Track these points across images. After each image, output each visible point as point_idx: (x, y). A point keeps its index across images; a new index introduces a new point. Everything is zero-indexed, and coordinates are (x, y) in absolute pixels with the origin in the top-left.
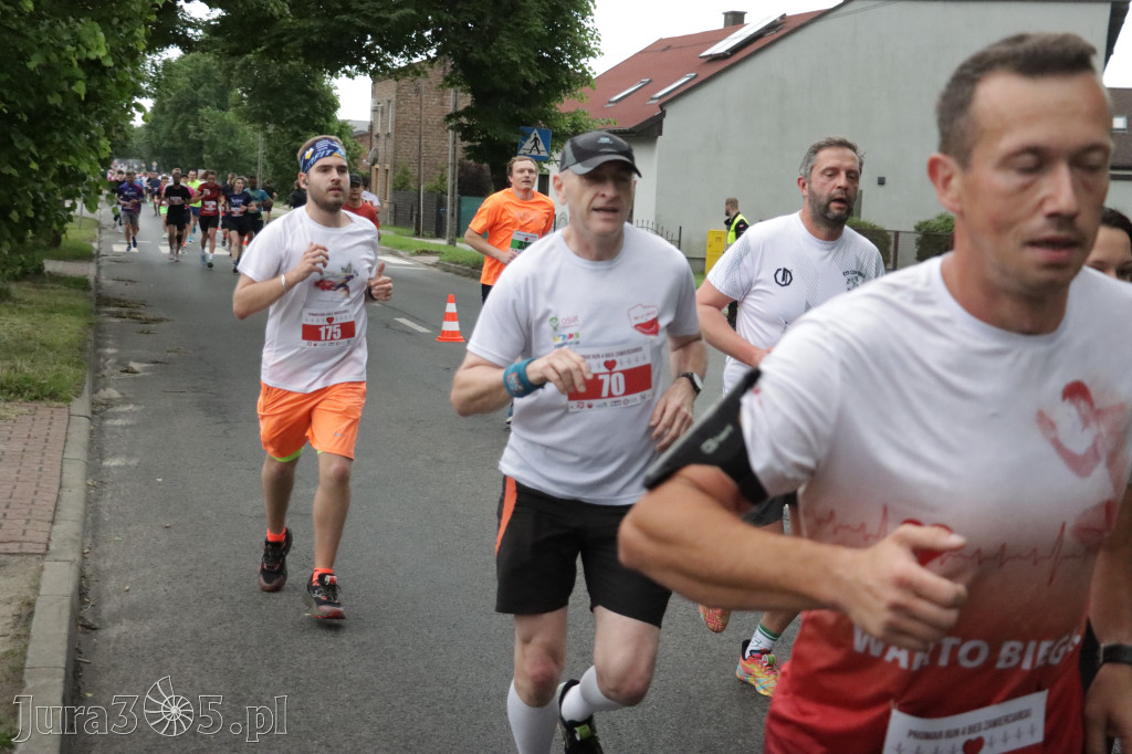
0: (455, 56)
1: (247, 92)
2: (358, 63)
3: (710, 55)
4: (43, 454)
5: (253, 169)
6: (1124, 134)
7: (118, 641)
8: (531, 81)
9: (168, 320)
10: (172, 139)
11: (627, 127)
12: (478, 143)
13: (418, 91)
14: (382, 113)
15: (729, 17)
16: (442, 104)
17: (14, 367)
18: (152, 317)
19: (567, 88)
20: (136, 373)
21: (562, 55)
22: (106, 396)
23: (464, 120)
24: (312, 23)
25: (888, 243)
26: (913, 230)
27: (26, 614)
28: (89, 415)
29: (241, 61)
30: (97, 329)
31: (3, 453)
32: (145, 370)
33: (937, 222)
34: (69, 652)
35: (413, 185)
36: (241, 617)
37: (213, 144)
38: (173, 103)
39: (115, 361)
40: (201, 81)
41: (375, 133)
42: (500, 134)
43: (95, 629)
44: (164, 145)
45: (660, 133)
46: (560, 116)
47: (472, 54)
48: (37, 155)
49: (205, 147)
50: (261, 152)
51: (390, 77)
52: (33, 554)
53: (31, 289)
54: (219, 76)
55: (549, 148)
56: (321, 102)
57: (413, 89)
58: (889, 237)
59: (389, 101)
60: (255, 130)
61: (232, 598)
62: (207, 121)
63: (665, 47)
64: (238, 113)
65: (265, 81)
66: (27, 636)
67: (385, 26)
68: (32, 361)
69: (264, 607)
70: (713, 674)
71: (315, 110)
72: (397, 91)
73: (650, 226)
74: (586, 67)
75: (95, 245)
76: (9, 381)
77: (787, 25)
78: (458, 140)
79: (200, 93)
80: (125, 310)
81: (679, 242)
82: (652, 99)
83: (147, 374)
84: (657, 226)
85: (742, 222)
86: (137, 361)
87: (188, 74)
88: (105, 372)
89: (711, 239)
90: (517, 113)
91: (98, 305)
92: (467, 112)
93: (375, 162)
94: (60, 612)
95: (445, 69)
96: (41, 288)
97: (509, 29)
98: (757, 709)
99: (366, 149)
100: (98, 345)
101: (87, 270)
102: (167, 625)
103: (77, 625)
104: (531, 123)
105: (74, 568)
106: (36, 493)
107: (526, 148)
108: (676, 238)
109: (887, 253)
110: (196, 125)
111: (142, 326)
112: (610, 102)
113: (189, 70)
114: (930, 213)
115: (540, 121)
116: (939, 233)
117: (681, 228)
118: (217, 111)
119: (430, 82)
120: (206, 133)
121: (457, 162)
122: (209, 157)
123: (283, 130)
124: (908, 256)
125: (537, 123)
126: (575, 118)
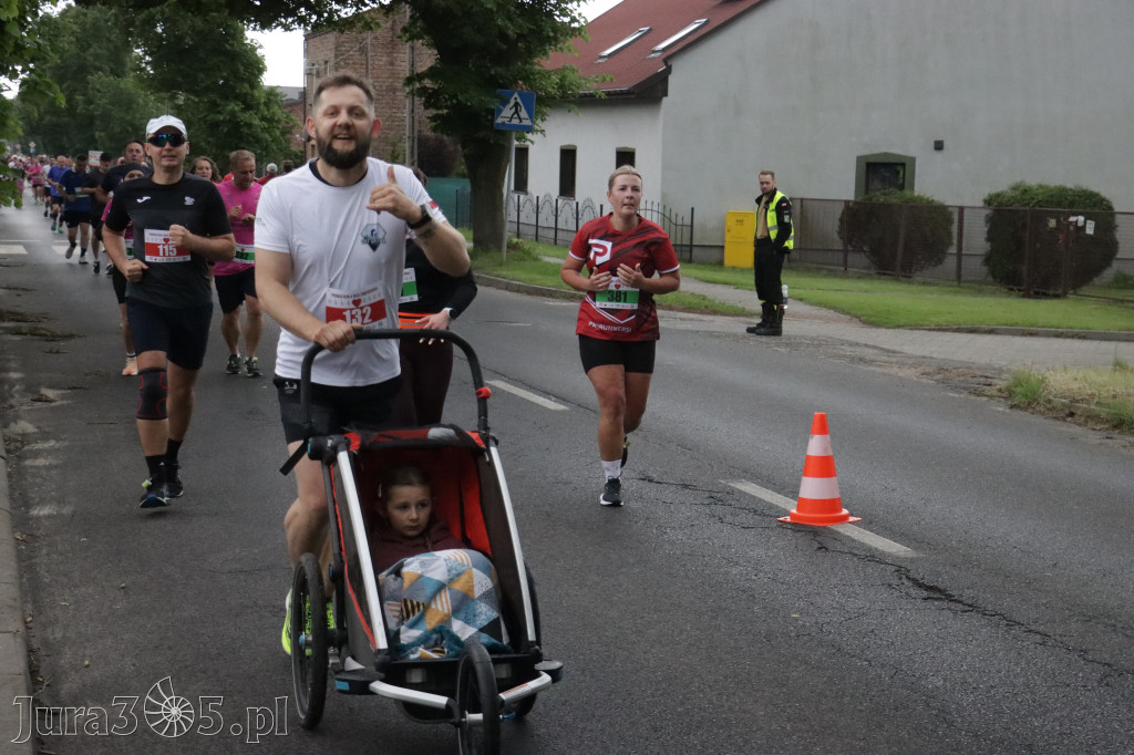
1: (150, 55)
8: (512, 31)
9: (79, 337)
10: (55, 114)
11: (625, 87)
12: (445, 111)
14: (317, 76)
16: (392, 64)
18: (59, 332)
20: (48, 401)
22: (21, 432)
23: (427, 83)
25: (950, 222)
26: (982, 204)
28: (5, 455)
32: (63, 397)
33: (1011, 193)
34: (33, 744)
38: (58, 67)
39: (23, 387)
42: (475, 98)
45: (666, 95)
46: (544, 75)
54: (115, 35)
55: (533, 114)
56: (243, 65)
57: (356, 44)
58: (951, 213)
59: (326, 62)
60: (162, 101)
64: (140, 79)
65: (173, 40)
71: (235, 73)
72: (337, 47)
73: (655, 208)
74: (576, 15)
78: (419, 108)
79: (89, 55)
80: (25, 326)
81: (692, 226)
82: (654, 51)
83: (65, 402)
85: (783, 200)
86: (51, 387)
87: (73, 33)
88: (13, 402)
89: (731, 222)
92: (432, 73)
104: (509, 84)
105: (18, 640)
107: (505, 115)
108: (689, 223)
109: (950, 234)
110: (84, 95)
111: (49, 345)
112: (601, 57)
113: (75, 28)
114: (1002, 182)
115: (520, 82)
116: (1013, 208)
117: (693, 209)
118: (112, 78)
119: (376, 38)
120: (98, 105)
121: (416, 134)
122: (102, 134)
123: (196, 100)
124: (976, 237)
125: (517, 85)
126: (563, 76)
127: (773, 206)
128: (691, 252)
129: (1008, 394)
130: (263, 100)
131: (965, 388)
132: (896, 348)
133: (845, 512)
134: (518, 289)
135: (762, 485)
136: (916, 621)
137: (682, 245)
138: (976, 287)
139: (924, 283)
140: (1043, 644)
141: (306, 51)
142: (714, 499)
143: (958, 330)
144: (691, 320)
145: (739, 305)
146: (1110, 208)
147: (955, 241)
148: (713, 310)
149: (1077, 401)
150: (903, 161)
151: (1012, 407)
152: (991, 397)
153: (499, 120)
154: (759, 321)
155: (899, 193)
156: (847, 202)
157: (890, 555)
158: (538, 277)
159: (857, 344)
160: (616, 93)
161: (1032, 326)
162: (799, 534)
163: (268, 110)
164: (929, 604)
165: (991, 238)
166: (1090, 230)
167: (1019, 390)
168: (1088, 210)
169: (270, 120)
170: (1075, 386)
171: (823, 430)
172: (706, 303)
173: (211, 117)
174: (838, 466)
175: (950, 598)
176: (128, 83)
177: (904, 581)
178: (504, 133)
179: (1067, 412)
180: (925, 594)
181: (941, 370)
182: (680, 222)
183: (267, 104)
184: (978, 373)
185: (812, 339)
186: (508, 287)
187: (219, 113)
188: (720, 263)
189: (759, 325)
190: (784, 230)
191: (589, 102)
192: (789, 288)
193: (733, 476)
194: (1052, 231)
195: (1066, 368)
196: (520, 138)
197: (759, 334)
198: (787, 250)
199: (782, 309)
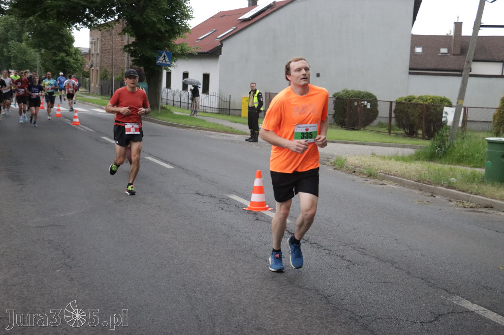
0: (127, 18)
1: (31, 34)
2: (83, 22)
3: (242, 19)
5: (35, 69)
6: (421, 55)
8: (162, 30)
11: (206, 51)
12: (138, 58)
13: (111, 34)
14: (95, 44)
15: (251, 2)
16: (122, 40)
19: (178, 33)
21: (174, 19)
23: (132, 48)
24: (60, 3)
26: (332, 96)
29: (28, 20)
33: (342, 93)
35: (109, 77)
36: (27, 273)
37: (16, 58)
40: (9, 29)
41: (91, 53)
42: (149, 53)
45: (221, 54)
46: (175, 46)
47: (135, 18)
49: (12, 59)
50: (38, 62)
51: (97, 28)
54: (18, 26)
55: (171, 60)
56: (66, 39)
57: (109, 33)
59: (98, 39)
60: (36, 51)
61: (23, 264)
62: (13, 47)
63: (222, 15)
64: (27, 44)
65: (39, 29)
67: (95, 5)
69: (38, 268)
70: (242, 293)
71: (63, 42)
72: (102, 34)
73: (217, 95)
74: (187, 24)
77: (276, 6)
78: (130, 57)
79: (9, 34)
81: (230, 102)
82: (217, 38)
84: (220, 95)
85: (259, 93)
87: (3, 26)
89: (243, 102)
90: (156, 44)
92: (134, 44)
93: (92, 66)
95: (123, 24)
97: (152, 7)
98: (261, 308)
99: (88, 60)
104: (162, 49)
107: (160, 60)
108: (228, 100)
110: (7, 49)
112: (198, 40)
114: (339, 89)
116: (343, 97)
117: (230, 96)
118: (18, 43)
119: (117, 31)
120: (12, 53)
121: (129, 66)
122: (14, 63)
123: (48, 52)
125: (165, 49)
126: (182, 47)
127: (256, 95)
128: (229, 111)
129: (334, 164)
130: (74, 52)
133: (267, 206)
134: (164, 124)
135: (239, 196)
137: (226, 109)
140: (329, 254)
141: (91, 35)
142: (222, 201)
144: (226, 136)
145: (244, 131)
146: (376, 99)
148: (235, 133)
149: (357, 167)
151: (335, 169)
152: (328, 165)
153: (158, 62)
154: (250, 137)
158: (171, 119)
160: (203, 53)
161: (347, 140)
162: (249, 214)
163: (75, 56)
165: (334, 109)
166: (369, 107)
167: (337, 163)
168: (368, 99)
169: (76, 60)
170: (356, 162)
171: (260, 177)
172: (232, 130)
173: (54, 58)
174: (265, 190)
178: (160, 67)
179: (353, 171)
182: (225, 100)
183: (75, 54)
184: (325, 157)
186: (160, 123)
187: (57, 56)
188: (240, 116)
190: (260, 103)
191: (191, 56)
193: (230, 193)
194: (356, 106)
195: (355, 156)
196: (166, 69)
197: (249, 141)
198: (261, 111)
199: (258, 133)
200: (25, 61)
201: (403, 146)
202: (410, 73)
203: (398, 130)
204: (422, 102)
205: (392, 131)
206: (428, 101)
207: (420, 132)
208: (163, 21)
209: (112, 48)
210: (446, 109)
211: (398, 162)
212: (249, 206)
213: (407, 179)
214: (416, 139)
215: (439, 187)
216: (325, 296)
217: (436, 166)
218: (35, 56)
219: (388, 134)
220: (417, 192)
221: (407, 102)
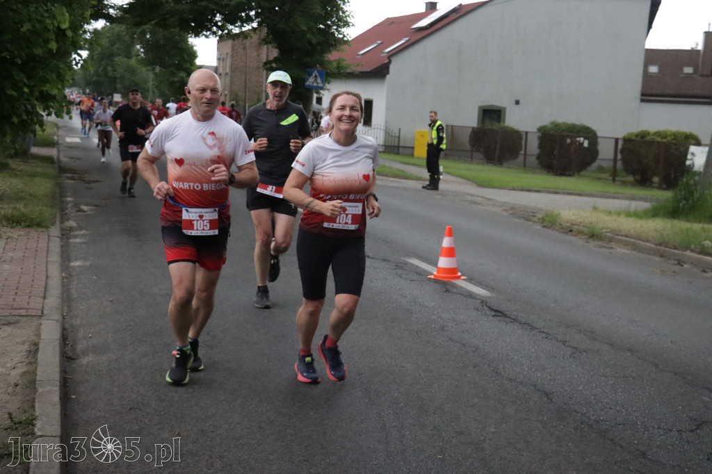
0: (268, 27)
1: (143, 49)
2: (211, 31)
3: (418, 27)
4: (35, 259)
6: (657, 76)
7: (87, 366)
8: (314, 41)
9: (101, 181)
10: (98, 76)
11: (369, 70)
13: (244, 48)
14: (223, 61)
15: (429, 5)
16: (258, 55)
17: (15, 208)
18: (92, 179)
19: (335, 46)
20: (85, 212)
21: (329, 27)
22: (69, 226)
23: (274, 65)
25: (522, 139)
26: (536, 130)
27: (34, 350)
28: (60, 236)
29: (139, 30)
30: (60, 186)
31: (12, 258)
32: (91, 210)
33: (549, 126)
34: (60, 372)
35: (241, 103)
37: (122, 78)
38: (99, 54)
39: (72, 205)
40: (116, 41)
43: (74, 359)
44: (94, 78)
45: (388, 73)
46: (331, 61)
47: (279, 26)
48: (28, 84)
49: (118, 81)
50: (151, 83)
51: (227, 40)
52: (35, 316)
53: (21, 163)
54: (127, 38)
55: (324, 82)
56: (187, 54)
57: (242, 46)
58: (522, 135)
59: (227, 54)
60: (148, 70)
63: (390, 23)
64: (138, 60)
65: (154, 41)
66: (36, 362)
68: (25, 204)
71: (183, 58)
72: (232, 48)
73: (382, 128)
74: (345, 34)
75: (55, 138)
76: (13, 216)
77: (462, 10)
79: (115, 48)
80: (76, 176)
81: (399, 137)
82: (383, 53)
83: (92, 212)
84: (386, 128)
85: (440, 125)
86: (87, 205)
87: (108, 37)
88: (67, 212)
89: (418, 136)
90: (305, 60)
91: (60, 172)
92: (276, 60)
94: (54, 349)
95: (260, 35)
96: (26, 162)
97: (301, 11)
100: (62, 195)
101: (53, 152)
102: (115, 358)
103: (63, 356)
104: (312, 67)
105: (59, 324)
106: (33, 280)
107: (310, 81)
108: (397, 135)
109: (521, 145)
110: (112, 66)
111: (87, 185)
112: (358, 55)
113: (109, 35)
114: (546, 121)
115: (318, 66)
116: (551, 132)
117: (400, 129)
118: (125, 59)
119: (251, 43)
120: (119, 72)
122: (120, 86)
123: (165, 70)
124: (533, 146)
125: (316, 67)
126: (339, 64)
127: (435, 128)
128: (398, 149)
129: (542, 221)
131: (523, 218)
132: (492, 198)
133: (459, 274)
135: (422, 261)
136: (489, 326)
137: (394, 146)
138: (532, 170)
139: (509, 168)
140: (547, 338)
141: (218, 49)
142: (400, 266)
143: (522, 190)
144: (396, 182)
145: (420, 175)
146: (596, 134)
147: (523, 148)
148: (407, 178)
149: (574, 225)
150: (499, 109)
151: (544, 227)
152: (535, 222)
153: (307, 83)
154: (428, 183)
155: (497, 124)
156: (473, 128)
157: (479, 295)
159: (474, 195)
160: (364, 72)
161: (557, 189)
162: (436, 284)
164: (494, 318)
165: (541, 146)
166: (586, 144)
167: (547, 219)
168: (585, 135)
170: (573, 218)
171: (450, 234)
172: (404, 174)
173: (171, 79)
174: (457, 252)
175: (505, 316)
176: (133, 62)
177: (485, 307)
178: (309, 90)
179: (569, 230)
180: (493, 313)
181: (512, 209)
182: (394, 135)
184: (530, 210)
185: (453, 192)
187: (175, 77)
188: (412, 155)
189: (429, 185)
190: (440, 139)
191: (351, 76)
192: (444, 168)
193: (409, 256)
194: (569, 144)
195: (570, 209)
196: (318, 93)
197: (428, 189)
198: (442, 150)
199: (439, 179)
200: (135, 82)
201: (633, 198)
202: (642, 101)
203: (624, 177)
204: (659, 139)
205: (617, 178)
206: (669, 138)
207: (656, 179)
208: (315, 30)
209: (246, 66)
210: (693, 149)
211: (631, 219)
212: (435, 273)
213: (643, 241)
214: (649, 189)
215: (688, 253)
216: (545, 392)
217: (681, 225)
218: (148, 76)
219: (611, 182)
220: (657, 259)
221: (639, 139)
